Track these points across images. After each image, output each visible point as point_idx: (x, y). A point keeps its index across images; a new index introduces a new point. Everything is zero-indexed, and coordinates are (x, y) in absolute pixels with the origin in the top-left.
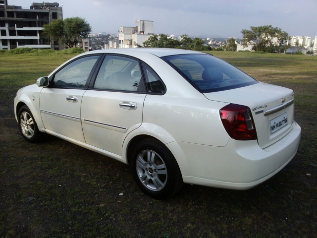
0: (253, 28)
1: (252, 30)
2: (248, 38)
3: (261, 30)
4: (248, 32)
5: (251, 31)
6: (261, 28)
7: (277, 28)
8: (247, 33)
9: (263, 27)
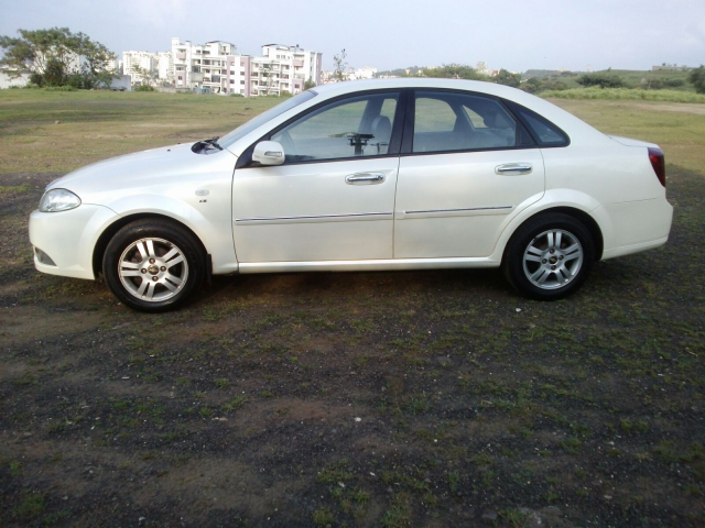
0: (25, 34)
1: (25, 36)
2: (17, 56)
3: (47, 38)
4: (15, 42)
5: (23, 40)
6: (43, 33)
7: (81, 34)
8: (13, 44)
9: (51, 31)
